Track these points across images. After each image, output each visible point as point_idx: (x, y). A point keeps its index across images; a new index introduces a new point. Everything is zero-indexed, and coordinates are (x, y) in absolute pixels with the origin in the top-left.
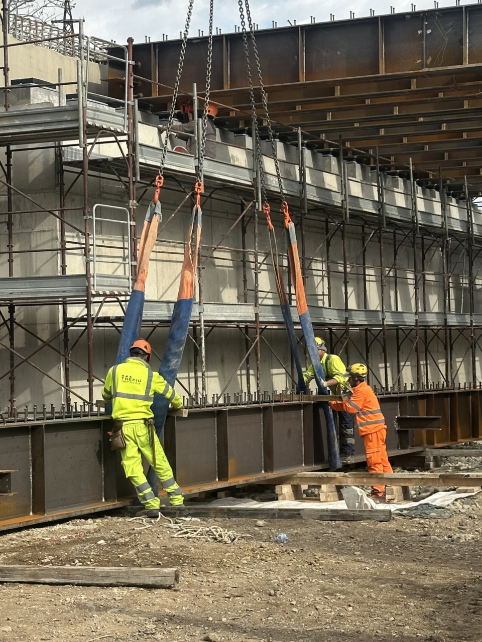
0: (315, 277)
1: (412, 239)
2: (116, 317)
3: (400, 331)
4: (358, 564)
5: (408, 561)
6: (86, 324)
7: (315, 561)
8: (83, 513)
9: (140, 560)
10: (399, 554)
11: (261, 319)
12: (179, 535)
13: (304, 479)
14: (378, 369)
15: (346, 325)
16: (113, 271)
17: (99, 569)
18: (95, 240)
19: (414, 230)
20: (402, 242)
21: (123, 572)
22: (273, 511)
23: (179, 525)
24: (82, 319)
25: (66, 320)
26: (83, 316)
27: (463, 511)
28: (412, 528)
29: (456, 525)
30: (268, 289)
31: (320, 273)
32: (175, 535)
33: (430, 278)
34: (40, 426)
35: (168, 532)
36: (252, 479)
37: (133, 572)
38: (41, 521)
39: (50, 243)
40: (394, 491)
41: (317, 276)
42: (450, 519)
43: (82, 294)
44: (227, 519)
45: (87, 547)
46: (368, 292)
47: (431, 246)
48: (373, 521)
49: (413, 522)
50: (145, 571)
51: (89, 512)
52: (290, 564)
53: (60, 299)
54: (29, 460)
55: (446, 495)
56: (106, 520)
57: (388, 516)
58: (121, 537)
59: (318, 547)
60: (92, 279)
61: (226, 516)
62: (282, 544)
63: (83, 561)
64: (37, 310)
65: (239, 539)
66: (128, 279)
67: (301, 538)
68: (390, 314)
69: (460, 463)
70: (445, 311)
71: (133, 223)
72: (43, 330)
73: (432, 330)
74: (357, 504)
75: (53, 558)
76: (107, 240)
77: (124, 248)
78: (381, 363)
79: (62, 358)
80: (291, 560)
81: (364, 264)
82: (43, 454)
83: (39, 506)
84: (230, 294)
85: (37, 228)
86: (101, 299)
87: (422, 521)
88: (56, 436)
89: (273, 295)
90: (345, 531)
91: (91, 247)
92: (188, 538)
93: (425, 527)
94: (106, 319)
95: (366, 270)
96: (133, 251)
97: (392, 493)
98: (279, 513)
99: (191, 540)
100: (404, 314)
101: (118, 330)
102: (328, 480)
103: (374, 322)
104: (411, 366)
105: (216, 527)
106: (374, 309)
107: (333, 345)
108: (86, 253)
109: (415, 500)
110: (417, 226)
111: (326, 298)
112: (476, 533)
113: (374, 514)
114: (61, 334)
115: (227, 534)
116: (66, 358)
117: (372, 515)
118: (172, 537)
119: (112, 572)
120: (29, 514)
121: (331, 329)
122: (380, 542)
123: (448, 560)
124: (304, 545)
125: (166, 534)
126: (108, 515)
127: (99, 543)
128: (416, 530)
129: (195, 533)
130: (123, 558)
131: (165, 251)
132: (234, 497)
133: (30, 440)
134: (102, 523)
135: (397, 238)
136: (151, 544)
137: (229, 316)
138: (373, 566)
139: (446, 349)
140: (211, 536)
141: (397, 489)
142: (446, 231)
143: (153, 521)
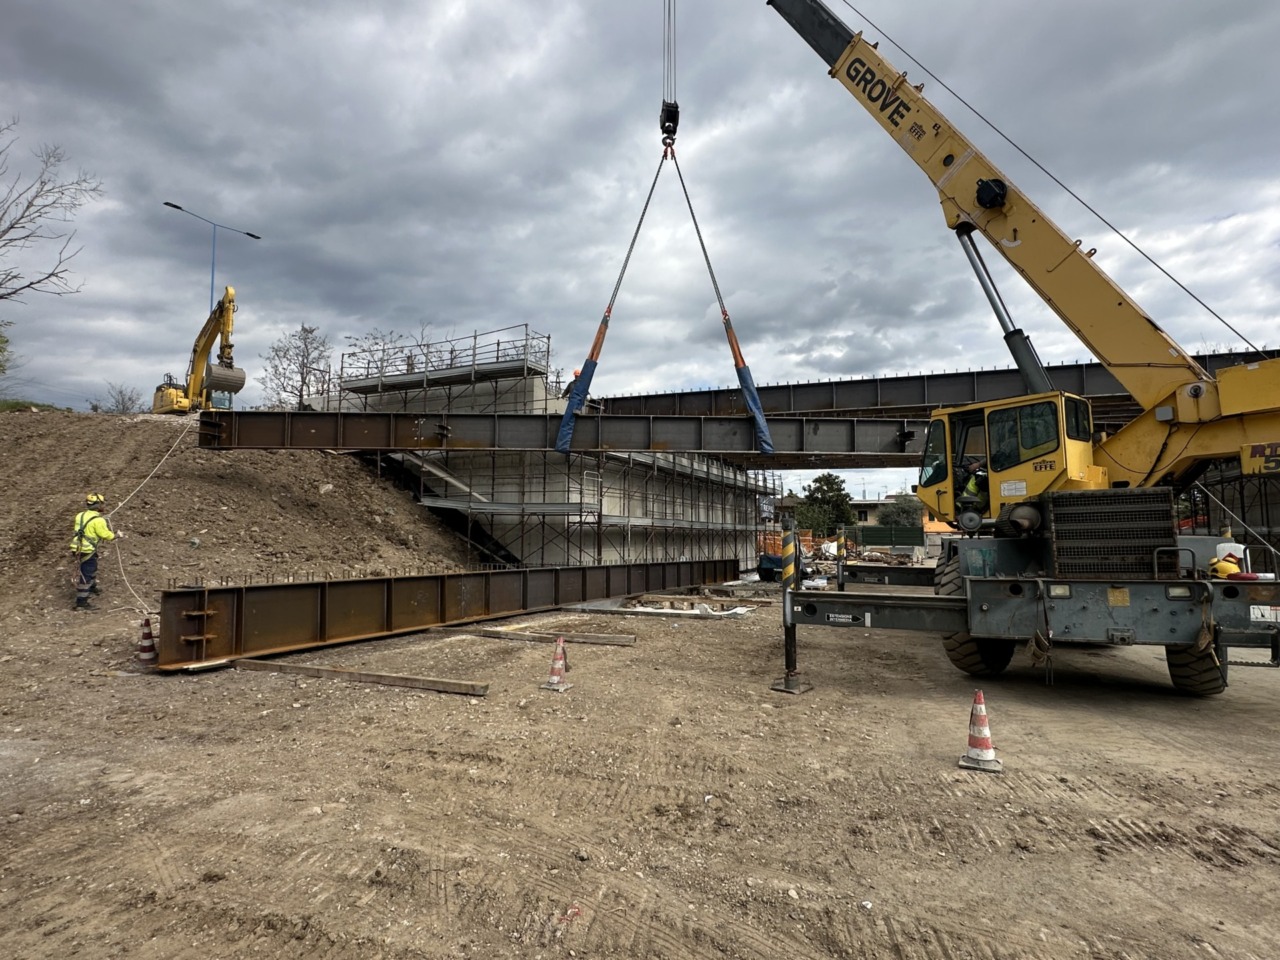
0: (677, 506)
1: (721, 489)
2: (592, 522)
3: (714, 532)
6: (579, 525)
11: (654, 525)
15: (692, 529)
16: (592, 502)
18: (585, 487)
19: (722, 485)
20: (717, 490)
24: (577, 523)
25: (569, 523)
30: (657, 510)
31: (679, 504)
33: (727, 507)
34: (556, 569)
39: (562, 488)
43: (578, 511)
46: (700, 513)
47: (728, 492)
48: (713, 619)
49: (730, 620)
53: (566, 513)
55: (742, 609)
57: (719, 618)
60: (583, 504)
64: (555, 518)
66: (598, 505)
67: (684, 626)
68: (710, 523)
70: (734, 522)
71: (601, 480)
72: (558, 527)
73: (728, 531)
74: (703, 612)
76: (590, 487)
77: (596, 491)
78: (705, 546)
81: (699, 500)
84: (641, 513)
85: (556, 481)
86: (586, 514)
87: (734, 620)
89: (659, 514)
90: (703, 624)
91: (583, 490)
93: (736, 623)
94: (588, 523)
95: (700, 503)
96: (601, 492)
97: (717, 607)
98: (666, 615)
100: (716, 524)
102: (686, 600)
103: (703, 527)
106: (703, 521)
107: (685, 538)
108: (581, 493)
111: (682, 516)
114: (566, 529)
116: (569, 541)
121: (684, 530)
128: (733, 624)
131: (613, 492)
135: (714, 489)
137: (640, 523)
141: (719, 605)
142: (735, 486)
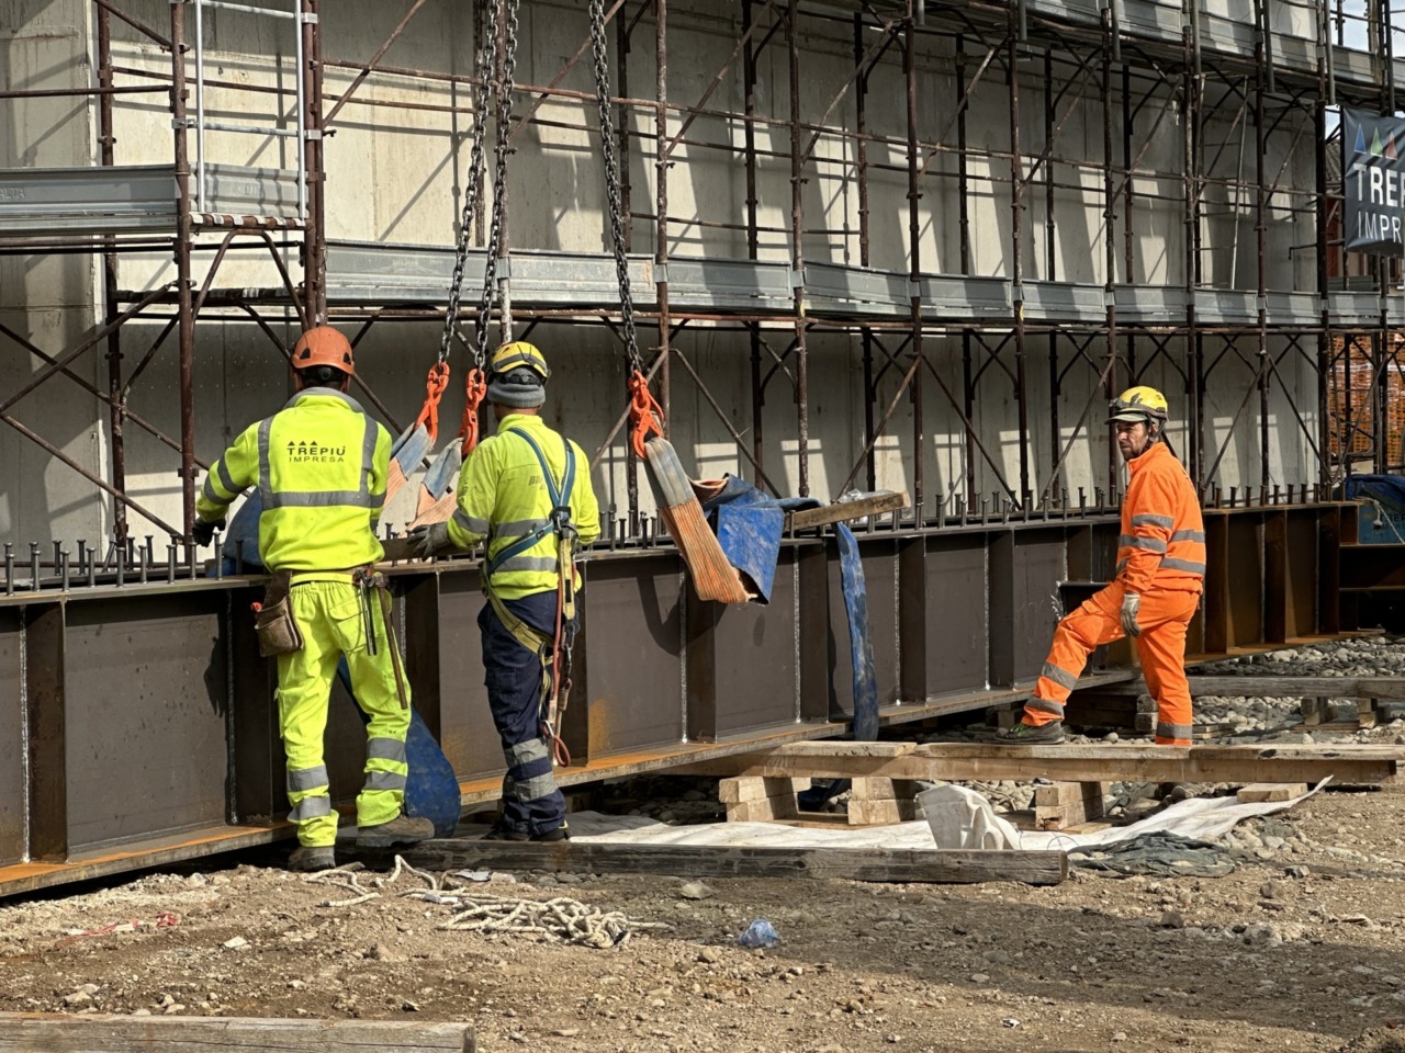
0: (823, 182)
1: (1100, 75)
2: (261, 290)
3: (1060, 339)
4: (986, 1010)
5: (1128, 1003)
6: (174, 309)
7: (861, 1001)
8: (177, 857)
9: (354, 997)
10: (1099, 981)
11: (673, 299)
12: (461, 921)
13: (801, 762)
14: (998, 445)
16: (248, 158)
17: (239, 1024)
18: (201, 65)
19: (1104, 50)
20: (1069, 83)
21: (311, 1034)
22: (727, 856)
23: (456, 892)
24: (164, 296)
25: (113, 297)
26: (165, 288)
27: (1266, 854)
28: (1127, 902)
29: (1251, 897)
30: (689, 212)
31: (838, 170)
32: (450, 924)
33: (1145, 187)
34: (53, 606)
35: (428, 914)
36: (656, 760)
37: (340, 1033)
38: (55, 881)
39: (66, 74)
40: (1061, 795)
41: (830, 177)
42: (1232, 877)
43: (165, 222)
44: (593, 876)
45: (195, 957)
46: (971, 227)
47: (1148, 96)
48: (1015, 884)
49: (1131, 887)
50: (374, 1029)
51: (194, 854)
52: (791, 1010)
53: (96, 237)
54: (19, 704)
55: (1209, 807)
56: (243, 877)
57: (1057, 870)
58: (292, 928)
59: (866, 958)
60: (192, 178)
61: (589, 867)
62: (760, 952)
63: (187, 997)
64: (28, 267)
65: (634, 936)
66: (297, 181)
67: (813, 932)
68: (1035, 288)
69: (1232, 715)
70: (1186, 281)
71: (311, 18)
72: (45, 325)
73: (1151, 335)
74: (964, 835)
75: (97, 988)
76: (233, 65)
77: (280, 91)
78: (1008, 428)
79: (104, 408)
80: (791, 998)
81: (962, 145)
82: (60, 689)
83: (49, 838)
84: (582, 228)
85: (28, 26)
86: (219, 237)
87: (1155, 885)
88: (98, 634)
89: (702, 232)
90: (940, 913)
91: (188, 86)
92: (488, 931)
93: (1164, 902)
94: (233, 297)
95: (968, 163)
96: (311, 101)
97: (1055, 803)
98: (742, 861)
99: (494, 936)
100: (1074, 291)
101: (266, 329)
102: (871, 765)
103: (990, 311)
104: (1090, 437)
105: (567, 900)
106: (989, 274)
107: (874, 377)
108: (176, 102)
109: (1121, 822)
110: (1114, 37)
111: (854, 242)
112: (1313, 919)
113: (1018, 864)
114: (101, 337)
115: (600, 923)
116: (114, 409)
117: (1010, 866)
118: (439, 929)
119: (280, 1033)
120: (18, 860)
121: (866, 332)
122: (1043, 945)
123: (1244, 1000)
124: (823, 954)
125: (421, 921)
126: (248, 863)
127: (230, 944)
128: (1140, 910)
129: (508, 918)
130: (303, 990)
131: (398, 100)
132: (599, 811)
133: (22, 646)
134: (233, 885)
135: (1053, 74)
136: (382, 949)
137: (582, 291)
138: (1029, 1014)
139: (1188, 390)
140: (552, 927)
141: (1069, 792)
142: (1194, 56)
143: (379, 880)
